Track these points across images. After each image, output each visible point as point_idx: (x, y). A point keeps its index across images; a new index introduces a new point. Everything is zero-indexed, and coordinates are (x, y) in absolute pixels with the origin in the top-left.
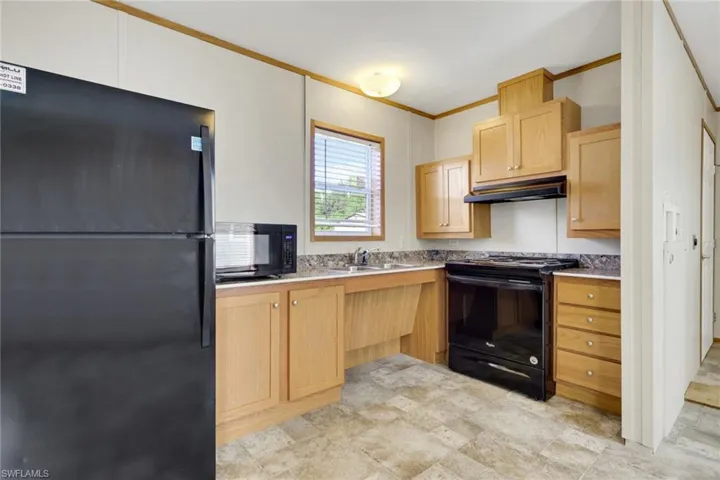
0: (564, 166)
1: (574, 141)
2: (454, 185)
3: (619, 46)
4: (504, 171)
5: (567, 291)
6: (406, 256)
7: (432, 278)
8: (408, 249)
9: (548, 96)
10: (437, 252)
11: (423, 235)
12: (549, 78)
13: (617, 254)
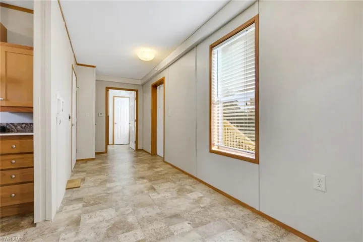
13: (32, 122)
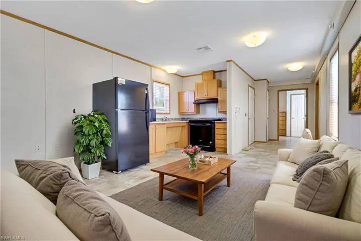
0: (217, 96)
1: (220, 90)
2: (189, 99)
3: (226, 67)
4: (203, 96)
5: (218, 125)
6: (176, 119)
7: (185, 124)
8: (176, 117)
9: (214, 78)
10: (184, 119)
11: (181, 113)
12: (214, 72)
13: (226, 117)
